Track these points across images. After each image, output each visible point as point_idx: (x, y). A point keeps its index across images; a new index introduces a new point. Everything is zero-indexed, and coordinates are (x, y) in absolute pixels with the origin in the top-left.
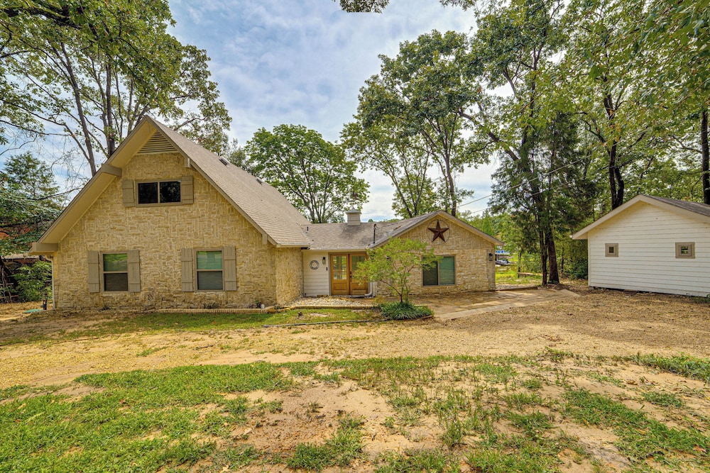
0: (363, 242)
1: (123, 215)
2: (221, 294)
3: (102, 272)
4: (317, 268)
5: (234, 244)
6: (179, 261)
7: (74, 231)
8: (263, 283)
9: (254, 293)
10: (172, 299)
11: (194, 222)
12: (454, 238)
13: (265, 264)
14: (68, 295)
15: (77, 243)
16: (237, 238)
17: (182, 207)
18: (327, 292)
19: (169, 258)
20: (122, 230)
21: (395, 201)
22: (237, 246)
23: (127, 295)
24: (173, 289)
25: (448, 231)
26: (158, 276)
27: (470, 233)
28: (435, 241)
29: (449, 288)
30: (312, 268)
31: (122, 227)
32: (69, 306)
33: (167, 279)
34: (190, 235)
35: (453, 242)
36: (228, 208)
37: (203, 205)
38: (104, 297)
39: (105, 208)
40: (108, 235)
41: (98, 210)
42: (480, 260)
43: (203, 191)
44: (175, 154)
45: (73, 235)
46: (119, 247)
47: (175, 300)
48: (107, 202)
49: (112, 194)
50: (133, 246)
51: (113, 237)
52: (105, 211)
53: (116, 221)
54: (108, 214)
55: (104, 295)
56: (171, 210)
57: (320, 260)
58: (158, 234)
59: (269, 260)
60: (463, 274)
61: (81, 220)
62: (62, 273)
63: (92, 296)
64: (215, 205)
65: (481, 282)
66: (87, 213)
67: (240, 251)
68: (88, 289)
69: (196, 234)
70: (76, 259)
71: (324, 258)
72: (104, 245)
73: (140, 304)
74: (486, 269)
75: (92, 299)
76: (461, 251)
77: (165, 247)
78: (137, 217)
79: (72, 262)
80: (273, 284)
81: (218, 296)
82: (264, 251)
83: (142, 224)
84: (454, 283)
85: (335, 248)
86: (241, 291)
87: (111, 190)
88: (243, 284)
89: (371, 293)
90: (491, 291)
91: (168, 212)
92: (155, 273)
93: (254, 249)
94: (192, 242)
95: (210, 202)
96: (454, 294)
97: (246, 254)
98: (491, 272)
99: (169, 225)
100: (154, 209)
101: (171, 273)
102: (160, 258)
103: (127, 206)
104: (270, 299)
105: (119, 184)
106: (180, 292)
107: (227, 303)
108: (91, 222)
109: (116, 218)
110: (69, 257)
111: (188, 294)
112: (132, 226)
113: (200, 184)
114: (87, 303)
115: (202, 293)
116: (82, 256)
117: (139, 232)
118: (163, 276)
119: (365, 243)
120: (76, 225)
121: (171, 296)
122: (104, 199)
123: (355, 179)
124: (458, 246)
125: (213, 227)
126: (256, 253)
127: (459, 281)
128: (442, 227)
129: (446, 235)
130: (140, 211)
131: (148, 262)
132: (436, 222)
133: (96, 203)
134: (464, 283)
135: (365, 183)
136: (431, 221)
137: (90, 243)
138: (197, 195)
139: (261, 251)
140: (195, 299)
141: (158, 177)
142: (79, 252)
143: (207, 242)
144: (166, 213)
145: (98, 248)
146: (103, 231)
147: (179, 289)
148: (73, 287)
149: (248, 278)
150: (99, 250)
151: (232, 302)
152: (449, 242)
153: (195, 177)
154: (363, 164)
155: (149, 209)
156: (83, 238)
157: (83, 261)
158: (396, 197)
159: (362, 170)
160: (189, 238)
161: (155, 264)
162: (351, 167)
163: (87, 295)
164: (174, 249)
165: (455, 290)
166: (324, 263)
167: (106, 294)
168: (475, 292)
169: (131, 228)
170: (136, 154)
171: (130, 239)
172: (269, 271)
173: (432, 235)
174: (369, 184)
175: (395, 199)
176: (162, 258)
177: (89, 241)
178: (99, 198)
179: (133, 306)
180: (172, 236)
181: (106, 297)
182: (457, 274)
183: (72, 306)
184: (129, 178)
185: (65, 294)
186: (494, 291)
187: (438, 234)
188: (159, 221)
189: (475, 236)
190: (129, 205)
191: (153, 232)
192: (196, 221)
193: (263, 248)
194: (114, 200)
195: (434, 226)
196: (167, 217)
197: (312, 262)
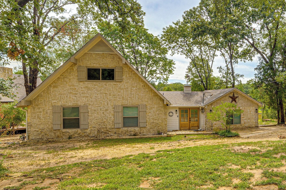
0: (197, 102)
1: (77, 86)
2: (137, 129)
3: (62, 118)
4: (172, 116)
5: (145, 103)
6: (112, 112)
7: (42, 94)
8: (160, 123)
9: (155, 128)
10: (108, 132)
11: (122, 91)
12: (241, 101)
13: (161, 114)
14: (37, 131)
15: (44, 100)
16: (146, 100)
17: (115, 83)
18: (178, 128)
19: (106, 110)
20: (76, 94)
21: (187, 73)
22: (147, 104)
23: (79, 130)
24: (109, 127)
25: (238, 98)
26: (99, 120)
27: (248, 99)
28: (232, 103)
29: (238, 125)
30: (170, 116)
31: (77, 93)
32: (38, 138)
33: (104, 122)
34: (119, 98)
35: (240, 103)
36: (142, 85)
37: (127, 83)
38: (63, 132)
39: (65, 81)
40: (67, 97)
41: (60, 82)
42: (252, 112)
43: (128, 76)
44: (111, 54)
45: (42, 96)
46: (74, 104)
47: (110, 133)
48: (66, 77)
49: (70, 73)
50: (83, 103)
51: (70, 97)
52: (65, 82)
53: (73, 89)
54: (67, 84)
55: (63, 131)
56: (108, 84)
57: (174, 112)
58: (100, 97)
59: (163, 112)
60: (244, 119)
61: (48, 87)
62: (34, 118)
63: (55, 132)
64: (134, 83)
65: (252, 123)
66: (52, 83)
67: (148, 107)
68: (52, 128)
69: (123, 97)
70: (44, 110)
71: (176, 111)
72: (64, 102)
73: (88, 136)
74: (254, 116)
75: (55, 133)
76: (244, 108)
77: (104, 104)
78: (86, 87)
79: (41, 112)
80: (165, 123)
81: (135, 130)
82: (161, 107)
83: (90, 91)
84: (240, 123)
85: (183, 106)
86: (148, 127)
87: (69, 71)
88: (149, 123)
89: (201, 129)
90: (256, 127)
91: (106, 85)
92: (97, 118)
93: (156, 106)
94: (121, 102)
95: (132, 81)
96: (240, 129)
97: (151, 108)
98: (256, 118)
99: (107, 92)
100: (97, 83)
101: (108, 118)
102: (101, 110)
103: (80, 80)
104: (164, 131)
105: (75, 68)
106: (113, 129)
107: (140, 133)
108: (55, 89)
109: (72, 87)
110: (39, 108)
111: (118, 129)
112: (83, 92)
113: (126, 72)
114: (51, 136)
115: (126, 129)
116: (48, 108)
117: (88, 95)
118: (102, 120)
119: (198, 103)
120: (45, 90)
121: (107, 130)
122: (64, 76)
123: (167, 59)
124: (242, 105)
125: (133, 94)
126: (156, 108)
127: (242, 122)
128: (235, 96)
129: (237, 100)
130: (89, 84)
131: (93, 112)
132: (233, 93)
133: (59, 78)
134: (245, 123)
135: (173, 62)
136: (231, 93)
137: (54, 101)
138: (124, 77)
139: (160, 107)
140: (122, 132)
141: (100, 66)
142: (46, 106)
143: (130, 102)
144: (105, 86)
145: (60, 104)
146: (64, 94)
147: (113, 127)
148: (41, 127)
149: (152, 121)
150: (60, 105)
151: (143, 133)
152: (238, 103)
153: (124, 68)
154: (173, 51)
155: (94, 83)
156: (49, 98)
157: (48, 111)
158: (188, 71)
159: (172, 54)
160: (119, 100)
161: (98, 113)
162: (164, 51)
163: (51, 131)
164: (109, 105)
165: (241, 126)
166: (176, 113)
167: (64, 130)
168: (250, 127)
169: (82, 93)
170: (86, 52)
171: (82, 99)
172: (163, 117)
173: (231, 100)
174: (175, 63)
175: (187, 72)
176: (102, 110)
177: (53, 100)
178: (61, 75)
179: (83, 137)
180: (109, 98)
181: (65, 132)
182: (242, 119)
183: (40, 138)
184: (81, 65)
185: (35, 131)
186: (258, 127)
187: (234, 99)
188: (101, 90)
189: (250, 100)
190: (81, 80)
191: (96, 96)
192: (124, 91)
193: (161, 106)
194: (72, 77)
195: (231, 95)
196: (106, 88)
197: (169, 113)
